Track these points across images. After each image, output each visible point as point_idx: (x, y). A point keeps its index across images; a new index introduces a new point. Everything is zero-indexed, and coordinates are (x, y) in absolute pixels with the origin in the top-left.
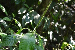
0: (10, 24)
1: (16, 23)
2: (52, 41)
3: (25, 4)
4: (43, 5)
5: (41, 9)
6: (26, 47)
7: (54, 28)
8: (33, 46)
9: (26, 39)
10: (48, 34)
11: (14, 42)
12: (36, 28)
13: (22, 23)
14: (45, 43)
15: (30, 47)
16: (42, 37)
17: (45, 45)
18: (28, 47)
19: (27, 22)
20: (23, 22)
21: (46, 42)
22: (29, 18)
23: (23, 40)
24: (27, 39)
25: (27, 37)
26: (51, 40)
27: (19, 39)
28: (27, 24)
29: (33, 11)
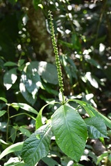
0: (9, 118)
1: (17, 110)
2: (100, 89)
3: (5, 62)
4: (37, 39)
5: (39, 50)
6: (72, 139)
7: (86, 64)
8: (82, 127)
9: (60, 124)
10: (85, 81)
11: (45, 145)
12: (62, 91)
13: (27, 100)
14: (92, 101)
15: (78, 132)
16: (79, 96)
17: (95, 105)
18: (75, 136)
19: (33, 90)
20: (26, 97)
21: (93, 98)
22: (30, 82)
23: (58, 129)
24: (62, 122)
25: (59, 119)
26: (98, 89)
27: (49, 133)
28: (36, 95)
29: (28, 64)
